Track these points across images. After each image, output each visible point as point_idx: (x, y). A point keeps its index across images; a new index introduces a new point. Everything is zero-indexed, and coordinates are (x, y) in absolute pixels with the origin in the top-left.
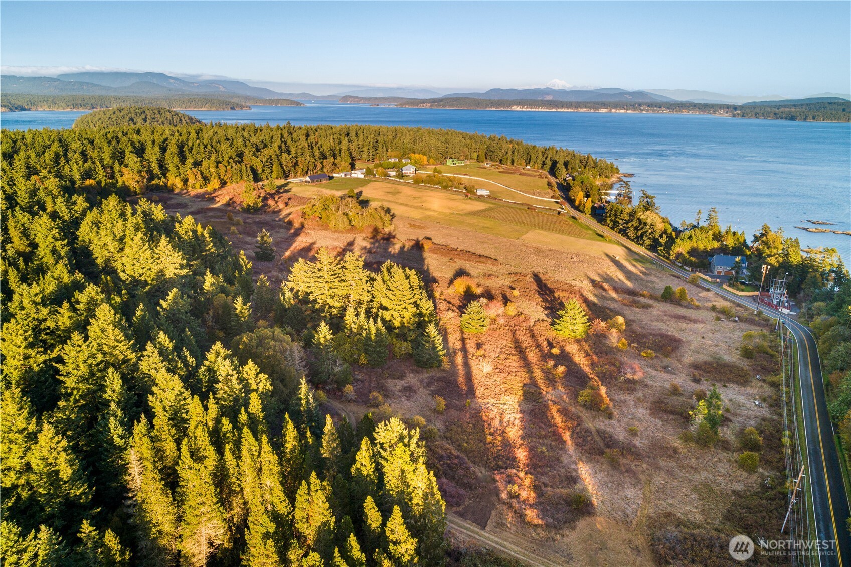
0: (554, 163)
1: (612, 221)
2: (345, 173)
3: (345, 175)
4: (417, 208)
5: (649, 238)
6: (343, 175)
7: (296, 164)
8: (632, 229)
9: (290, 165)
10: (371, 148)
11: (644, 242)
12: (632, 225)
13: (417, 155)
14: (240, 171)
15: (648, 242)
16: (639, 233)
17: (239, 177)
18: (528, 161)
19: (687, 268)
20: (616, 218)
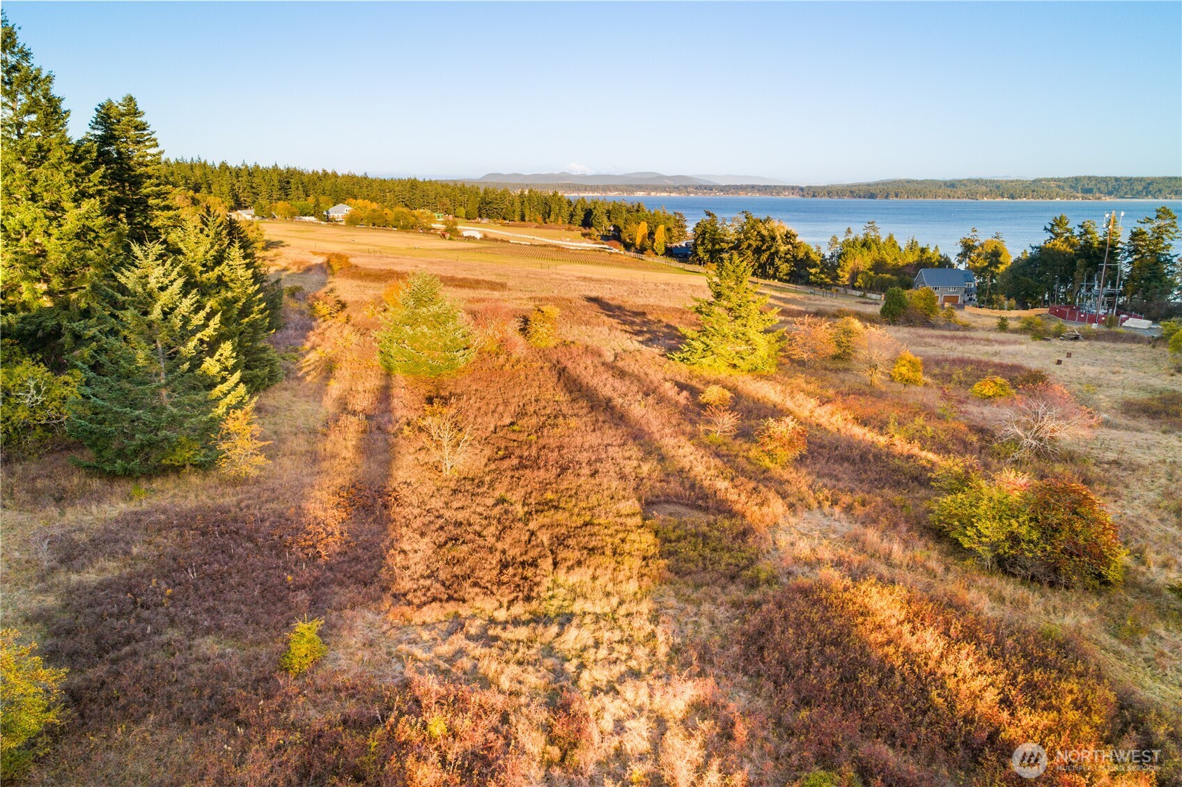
0: (589, 213)
1: (706, 251)
4: (342, 243)
5: (787, 261)
8: (749, 253)
10: (275, 189)
11: (777, 269)
12: (750, 245)
15: (784, 268)
16: (764, 257)
18: (547, 215)
19: (874, 296)
20: (714, 245)
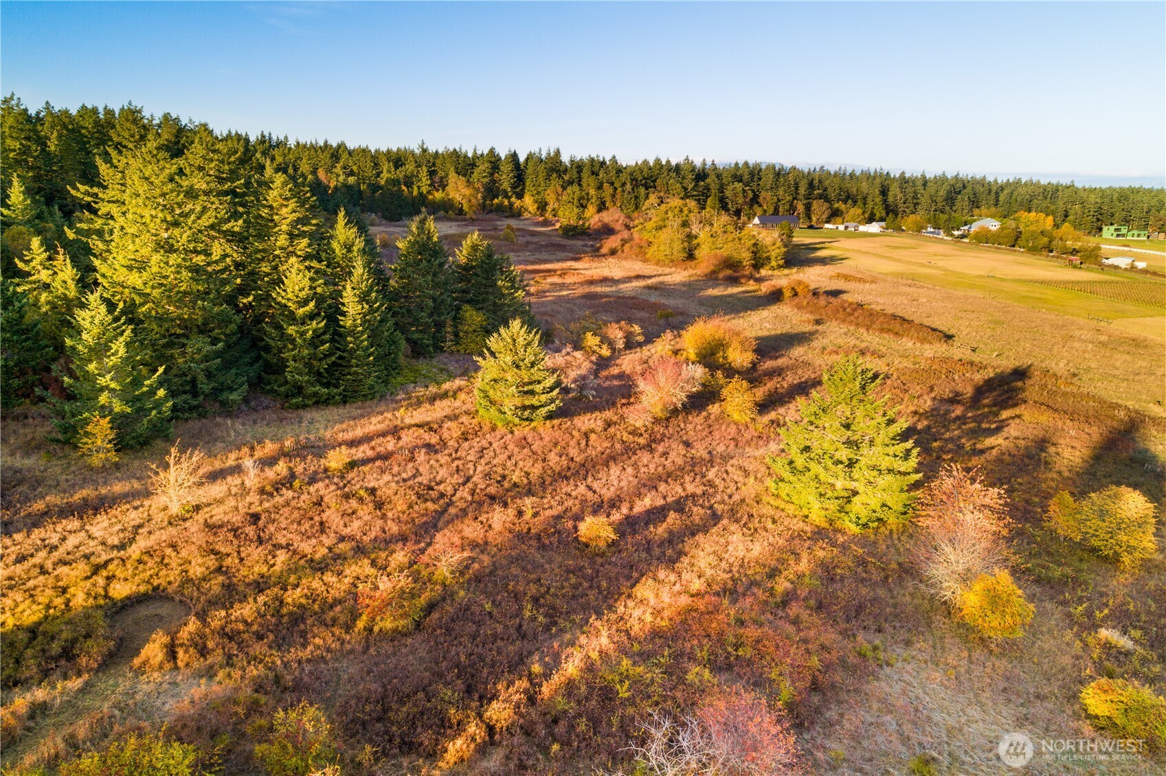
2: (846, 224)
3: (846, 228)
6: (841, 228)
7: (755, 200)
9: (740, 201)
13: (1033, 214)
14: (636, 197)
17: (632, 207)
